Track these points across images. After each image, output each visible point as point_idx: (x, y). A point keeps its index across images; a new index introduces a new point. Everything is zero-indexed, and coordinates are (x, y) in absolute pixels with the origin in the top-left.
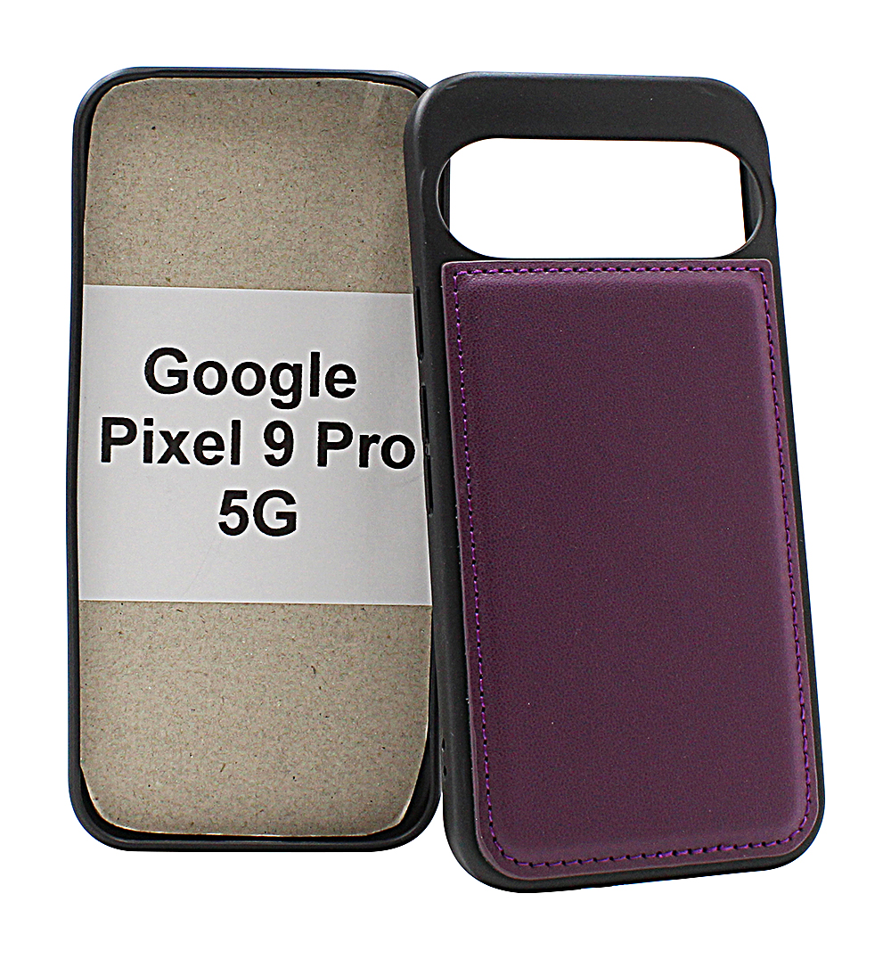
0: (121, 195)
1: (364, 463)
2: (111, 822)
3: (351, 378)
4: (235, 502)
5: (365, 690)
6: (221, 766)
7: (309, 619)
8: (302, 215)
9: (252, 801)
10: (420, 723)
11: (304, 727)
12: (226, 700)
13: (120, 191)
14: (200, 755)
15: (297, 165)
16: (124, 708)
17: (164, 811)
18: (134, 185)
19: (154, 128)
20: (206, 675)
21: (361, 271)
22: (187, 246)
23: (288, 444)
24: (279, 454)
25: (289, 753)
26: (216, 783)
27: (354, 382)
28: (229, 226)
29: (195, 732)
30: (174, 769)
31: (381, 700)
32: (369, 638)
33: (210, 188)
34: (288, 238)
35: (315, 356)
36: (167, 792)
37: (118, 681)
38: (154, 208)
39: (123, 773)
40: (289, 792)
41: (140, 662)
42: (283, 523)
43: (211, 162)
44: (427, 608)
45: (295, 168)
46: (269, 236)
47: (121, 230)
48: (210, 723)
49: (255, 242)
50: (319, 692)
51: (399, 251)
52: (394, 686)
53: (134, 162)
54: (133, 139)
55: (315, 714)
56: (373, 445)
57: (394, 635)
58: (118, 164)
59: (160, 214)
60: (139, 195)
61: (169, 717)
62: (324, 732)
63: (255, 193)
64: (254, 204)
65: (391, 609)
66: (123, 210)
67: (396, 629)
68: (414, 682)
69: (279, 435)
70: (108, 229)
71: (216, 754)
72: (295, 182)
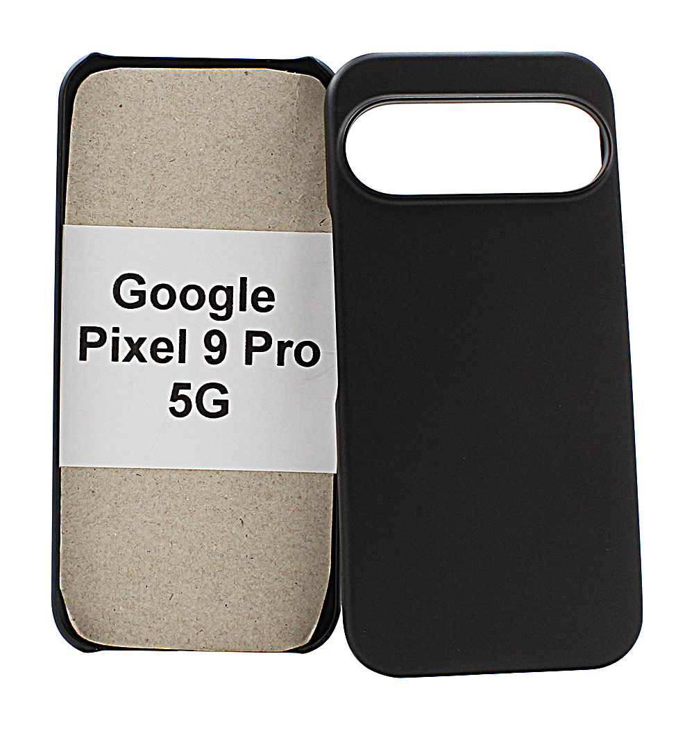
0: (96, 157)
1: (281, 362)
2: (85, 638)
3: (271, 297)
4: (181, 392)
5: (281, 538)
6: (170, 595)
7: (238, 482)
8: (233, 173)
9: (193, 623)
10: (325, 565)
11: (234, 567)
12: (174, 544)
13: (95, 154)
14: (154, 586)
15: (229, 135)
16: (95, 550)
17: (126, 630)
18: (105, 149)
19: (121, 106)
20: (159, 524)
21: (278, 215)
22: (145, 196)
23: (222, 348)
24: (215, 355)
25: (222, 586)
26: (166, 608)
27: (273, 300)
28: (178, 181)
29: (150, 569)
30: (133, 597)
31: (293, 546)
32: (284, 497)
33: (163, 152)
34: (222, 190)
35: (243, 280)
36: (129, 615)
37: (91, 528)
38: (121, 167)
39: (94, 600)
40: (222, 616)
41: (108, 513)
42: (218, 408)
43: (164, 132)
44: (329, 475)
45: (228, 137)
46: (208, 188)
47: (95, 183)
48: (161, 562)
49: (198, 194)
50: (246, 539)
51: (308, 201)
52: (304, 536)
53: (106, 132)
54: (105, 114)
55: (243, 556)
56: (288, 349)
57: (304, 496)
58: (93, 133)
59: (125, 171)
60: (109, 157)
61: (130, 557)
62: (250, 570)
63: (197, 156)
64: (197, 165)
65: (302, 475)
66: (97, 168)
67: (306, 490)
68: (319, 533)
69: (215, 341)
70: (86, 182)
71: (166, 586)
72: (229, 148)
